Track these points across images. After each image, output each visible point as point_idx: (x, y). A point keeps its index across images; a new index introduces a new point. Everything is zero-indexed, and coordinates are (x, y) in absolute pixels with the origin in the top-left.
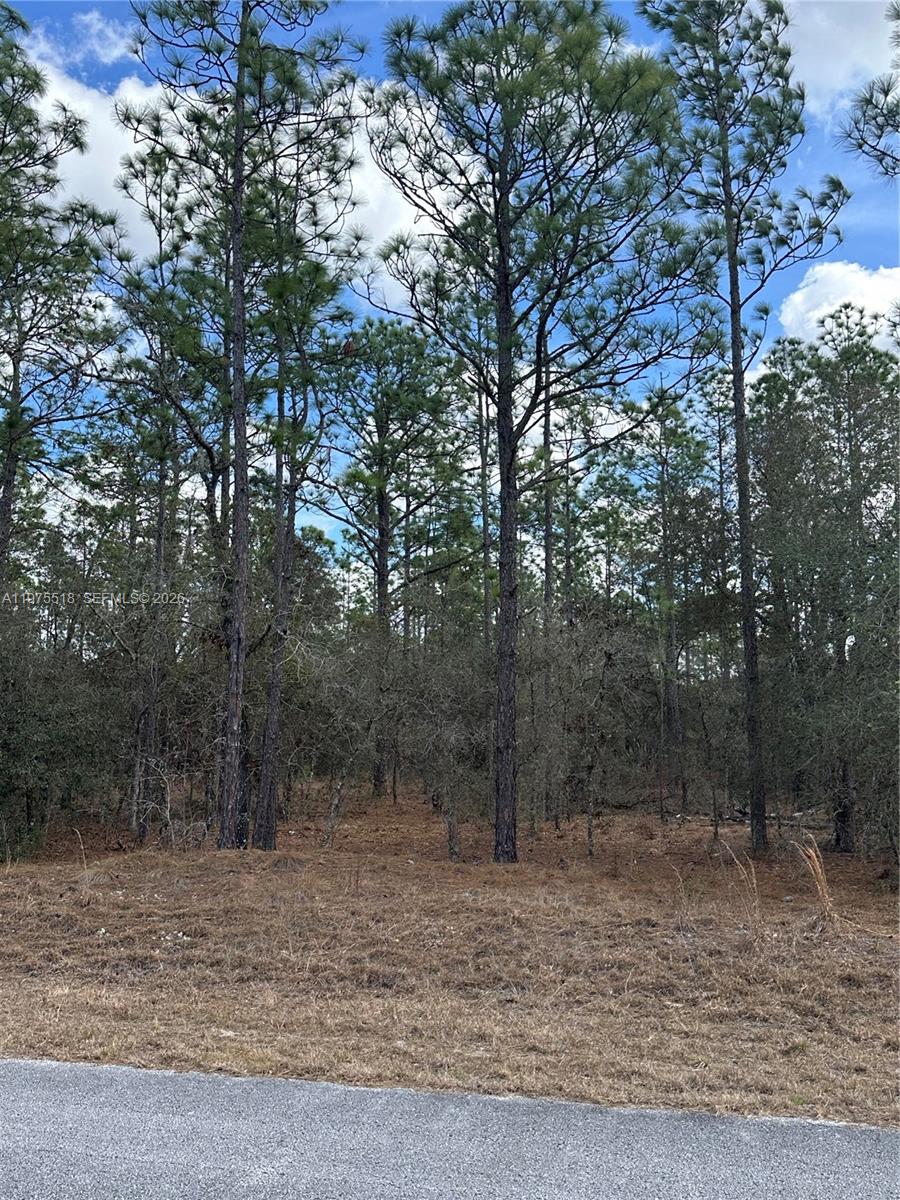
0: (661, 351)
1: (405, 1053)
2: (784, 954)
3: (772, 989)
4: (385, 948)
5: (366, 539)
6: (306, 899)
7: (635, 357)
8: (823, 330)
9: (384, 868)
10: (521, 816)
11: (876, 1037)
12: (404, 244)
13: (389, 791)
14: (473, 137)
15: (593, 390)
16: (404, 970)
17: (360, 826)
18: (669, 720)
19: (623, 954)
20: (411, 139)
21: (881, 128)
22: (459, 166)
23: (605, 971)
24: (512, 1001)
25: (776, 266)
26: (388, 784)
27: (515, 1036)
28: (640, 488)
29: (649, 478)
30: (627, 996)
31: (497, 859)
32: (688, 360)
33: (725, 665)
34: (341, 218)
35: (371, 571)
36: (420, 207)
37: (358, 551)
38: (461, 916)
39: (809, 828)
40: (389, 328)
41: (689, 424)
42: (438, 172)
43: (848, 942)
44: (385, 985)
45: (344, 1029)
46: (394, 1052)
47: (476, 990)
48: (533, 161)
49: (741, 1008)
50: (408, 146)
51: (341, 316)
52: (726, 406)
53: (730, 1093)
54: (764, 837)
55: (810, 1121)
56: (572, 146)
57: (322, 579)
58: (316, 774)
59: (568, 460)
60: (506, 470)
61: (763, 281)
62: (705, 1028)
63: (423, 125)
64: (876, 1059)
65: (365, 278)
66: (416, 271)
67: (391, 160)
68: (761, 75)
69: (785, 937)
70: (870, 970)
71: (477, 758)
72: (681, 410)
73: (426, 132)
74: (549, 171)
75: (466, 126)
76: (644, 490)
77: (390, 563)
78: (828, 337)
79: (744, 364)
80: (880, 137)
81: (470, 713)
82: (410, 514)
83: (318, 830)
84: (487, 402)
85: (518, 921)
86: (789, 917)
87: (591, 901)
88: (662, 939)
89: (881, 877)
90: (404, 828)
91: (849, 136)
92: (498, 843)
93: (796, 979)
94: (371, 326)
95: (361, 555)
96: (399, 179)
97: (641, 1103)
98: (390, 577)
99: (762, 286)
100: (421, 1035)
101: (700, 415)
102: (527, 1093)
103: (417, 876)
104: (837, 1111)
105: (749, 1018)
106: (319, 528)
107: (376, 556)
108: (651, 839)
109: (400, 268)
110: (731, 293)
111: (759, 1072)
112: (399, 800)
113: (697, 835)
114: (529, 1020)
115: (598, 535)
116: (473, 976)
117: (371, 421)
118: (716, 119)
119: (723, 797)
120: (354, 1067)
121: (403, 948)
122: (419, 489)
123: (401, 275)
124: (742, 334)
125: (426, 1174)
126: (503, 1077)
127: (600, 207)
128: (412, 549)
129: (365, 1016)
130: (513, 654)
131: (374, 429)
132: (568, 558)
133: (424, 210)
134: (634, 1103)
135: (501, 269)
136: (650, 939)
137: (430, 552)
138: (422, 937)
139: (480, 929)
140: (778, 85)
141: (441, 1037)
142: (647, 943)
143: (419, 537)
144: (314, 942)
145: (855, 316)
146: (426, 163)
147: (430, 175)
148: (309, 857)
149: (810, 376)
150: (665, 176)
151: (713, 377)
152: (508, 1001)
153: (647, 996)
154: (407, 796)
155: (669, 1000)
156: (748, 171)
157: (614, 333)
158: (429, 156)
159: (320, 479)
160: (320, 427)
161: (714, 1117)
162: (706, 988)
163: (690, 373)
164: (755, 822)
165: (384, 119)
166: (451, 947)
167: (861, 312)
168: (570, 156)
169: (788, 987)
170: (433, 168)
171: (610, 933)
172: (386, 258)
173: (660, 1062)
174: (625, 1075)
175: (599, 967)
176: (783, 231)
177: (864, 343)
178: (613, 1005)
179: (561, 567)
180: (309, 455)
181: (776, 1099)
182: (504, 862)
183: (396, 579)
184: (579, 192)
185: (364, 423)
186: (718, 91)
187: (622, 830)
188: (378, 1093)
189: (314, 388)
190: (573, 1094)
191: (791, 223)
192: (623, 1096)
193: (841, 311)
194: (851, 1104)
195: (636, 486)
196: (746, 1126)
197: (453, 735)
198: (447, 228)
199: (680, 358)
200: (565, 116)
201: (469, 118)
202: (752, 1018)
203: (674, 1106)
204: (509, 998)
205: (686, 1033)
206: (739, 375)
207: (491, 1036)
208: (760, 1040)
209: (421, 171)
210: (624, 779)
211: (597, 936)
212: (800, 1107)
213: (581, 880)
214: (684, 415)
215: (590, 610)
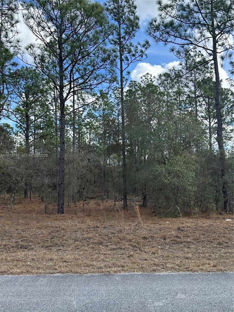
0: (102, 81)
1: (30, 265)
2: (129, 232)
3: (126, 241)
4: (25, 238)
5: (22, 127)
6: (3, 226)
7: (95, 82)
8: (142, 79)
9: (26, 217)
10: (65, 201)
11: (150, 251)
12: (33, 46)
13: (29, 197)
14: (53, 19)
15: (86, 90)
16: (30, 244)
17: (20, 206)
18: (105, 176)
19: (90, 235)
20: (35, 17)
21: (155, 30)
22: (48, 26)
23: (85, 240)
24: (60, 250)
25: (132, 62)
26: (29, 195)
27: (60, 259)
28: (98, 117)
29: (100, 114)
30: (90, 246)
31: (58, 213)
32: (109, 84)
33: (119, 162)
34: (14, 37)
35: (24, 136)
36: (37, 36)
37: (20, 131)
38: (47, 229)
39: (137, 201)
40: (29, 69)
41: (110, 101)
42: (42, 27)
43: (144, 228)
44: (25, 248)
45: (13, 261)
46: (27, 265)
47: (51, 247)
48: (69, 27)
49: (118, 247)
50: (34, 19)
51: (14, 64)
52: (119, 97)
53: (114, 268)
54: (126, 204)
55: (133, 273)
56: (79, 25)
57: (9, 138)
58: (7, 192)
59: (78, 108)
60: (62, 110)
61: (128, 65)
62: (109, 252)
63: (38, 14)
64: (150, 257)
65: (21, 54)
66: (36, 54)
67: (29, 22)
68: (129, 12)
69: (130, 228)
70: (149, 235)
71: (54, 187)
72: (108, 97)
73: (39, 16)
74: (73, 30)
75: (51, 16)
76: (99, 117)
77: (29, 134)
78: (143, 81)
79: (123, 86)
80: (154, 32)
81: (52, 175)
82: (36, 120)
83: (7, 208)
84: (56, 91)
85: (63, 229)
86: (131, 223)
87: (82, 222)
88: (100, 231)
89: (153, 213)
90: (33, 206)
91: (147, 32)
92: (59, 209)
93: (132, 238)
94: (24, 68)
95: (21, 131)
96: (31, 28)
97: (92, 273)
98: (29, 138)
99: (128, 67)
100: (35, 260)
101: (113, 98)
102: (63, 273)
103: (36, 219)
104: (140, 270)
105: (120, 249)
106: (9, 124)
107: (26, 132)
108: (99, 206)
109: (31, 52)
110: (121, 68)
111: (122, 262)
112: (32, 199)
113: (111, 204)
114: (64, 254)
115: (87, 129)
116: (50, 244)
117: (24, 94)
118: (118, 22)
119: (117, 194)
120: (15, 270)
121: (31, 238)
122: (38, 114)
123: (32, 54)
124: (123, 78)
125: (33, 297)
126: (56, 269)
127: (87, 42)
128: (36, 130)
129: (19, 257)
130: (63, 159)
131: (25, 97)
132: (79, 134)
133: (39, 37)
134: (90, 273)
135: (60, 55)
136: (97, 231)
137: (41, 131)
138: (36, 235)
139: (52, 232)
140: (132, 15)
141: (40, 260)
142: (96, 232)
143: (38, 127)
144: (5, 238)
145: (150, 76)
146: (39, 24)
147: (40, 28)
148: (4, 215)
149: (139, 91)
150: (103, 35)
151: (116, 89)
152: (59, 250)
153: (95, 245)
154: (34, 198)
155: (101, 246)
156: (125, 36)
157: (90, 75)
158: (40, 22)
159: (8, 110)
160: (8, 95)
161: (110, 274)
162: (110, 242)
163: (109, 87)
164: (124, 200)
165: (27, 11)
166: (44, 237)
167: (151, 75)
168: (79, 27)
169: (130, 241)
170: (41, 26)
171: (87, 230)
172: (27, 49)
173: (98, 262)
174: (88, 266)
175: (84, 239)
176: (134, 53)
177: (152, 83)
178: (87, 248)
179: (78, 136)
180: (5, 102)
181: (125, 269)
182: (60, 214)
183: (31, 138)
184: (81, 37)
185: (21, 95)
186: (119, 14)
187: (92, 204)
188: (21, 277)
189: (6, 84)
190: (74, 272)
191: (136, 51)
192: (87, 271)
193: (146, 75)
194: (143, 268)
195: (97, 116)
196: (118, 276)
197: (47, 181)
198: (45, 43)
199: (107, 83)
200: (77, 16)
201: (51, 14)
202: (121, 249)
203: (100, 273)
204: (59, 249)
205: (105, 254)
206: (122, 89)
207: (54, 259)
208: (123, 254)
209: (37, 27)
210: (93, 191)
211: (84, 231)
212: (131, 270)
213: (81, 217)
214: (109, 98)
215: (84, 148)
